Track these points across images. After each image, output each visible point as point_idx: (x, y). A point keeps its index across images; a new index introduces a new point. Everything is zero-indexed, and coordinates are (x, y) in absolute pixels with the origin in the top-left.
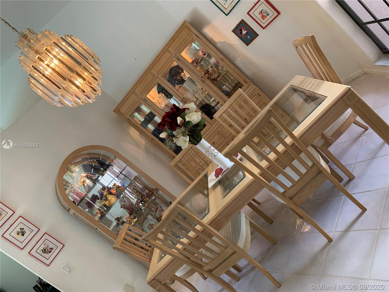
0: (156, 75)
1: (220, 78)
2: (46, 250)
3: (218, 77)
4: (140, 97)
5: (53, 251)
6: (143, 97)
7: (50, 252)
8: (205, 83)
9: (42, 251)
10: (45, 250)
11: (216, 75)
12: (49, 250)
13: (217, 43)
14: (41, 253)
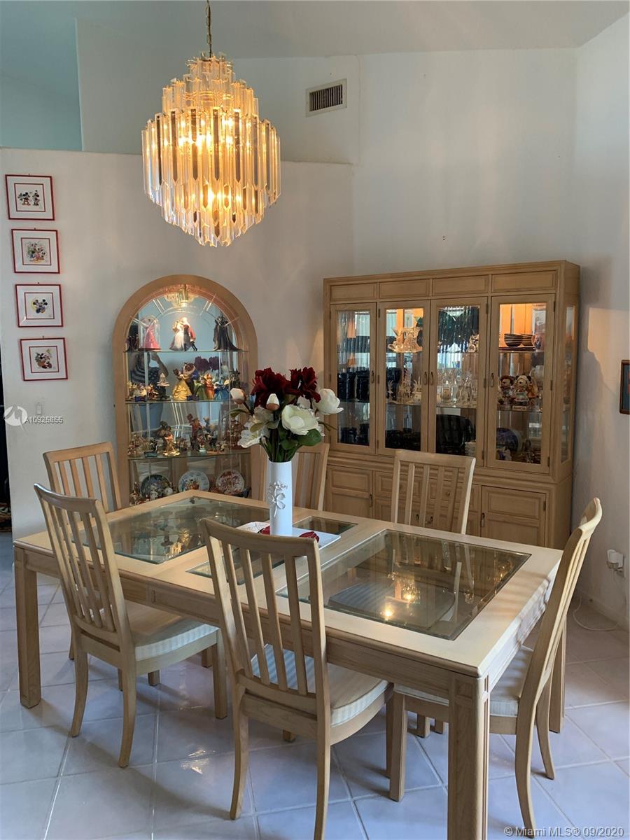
0: (431, 295)
1: (520, 408)
2: (42, 360)
3: (521, 404)
4: (378, 300)
5: (48, 370)
6: (380, 306)
7: (44, 367)
8: (487, 389)
9: (36, 355)
10: (41, 358)
11: (521, 397)
12: (45, 364)
13: (588, 350)
14: (34, 356)
